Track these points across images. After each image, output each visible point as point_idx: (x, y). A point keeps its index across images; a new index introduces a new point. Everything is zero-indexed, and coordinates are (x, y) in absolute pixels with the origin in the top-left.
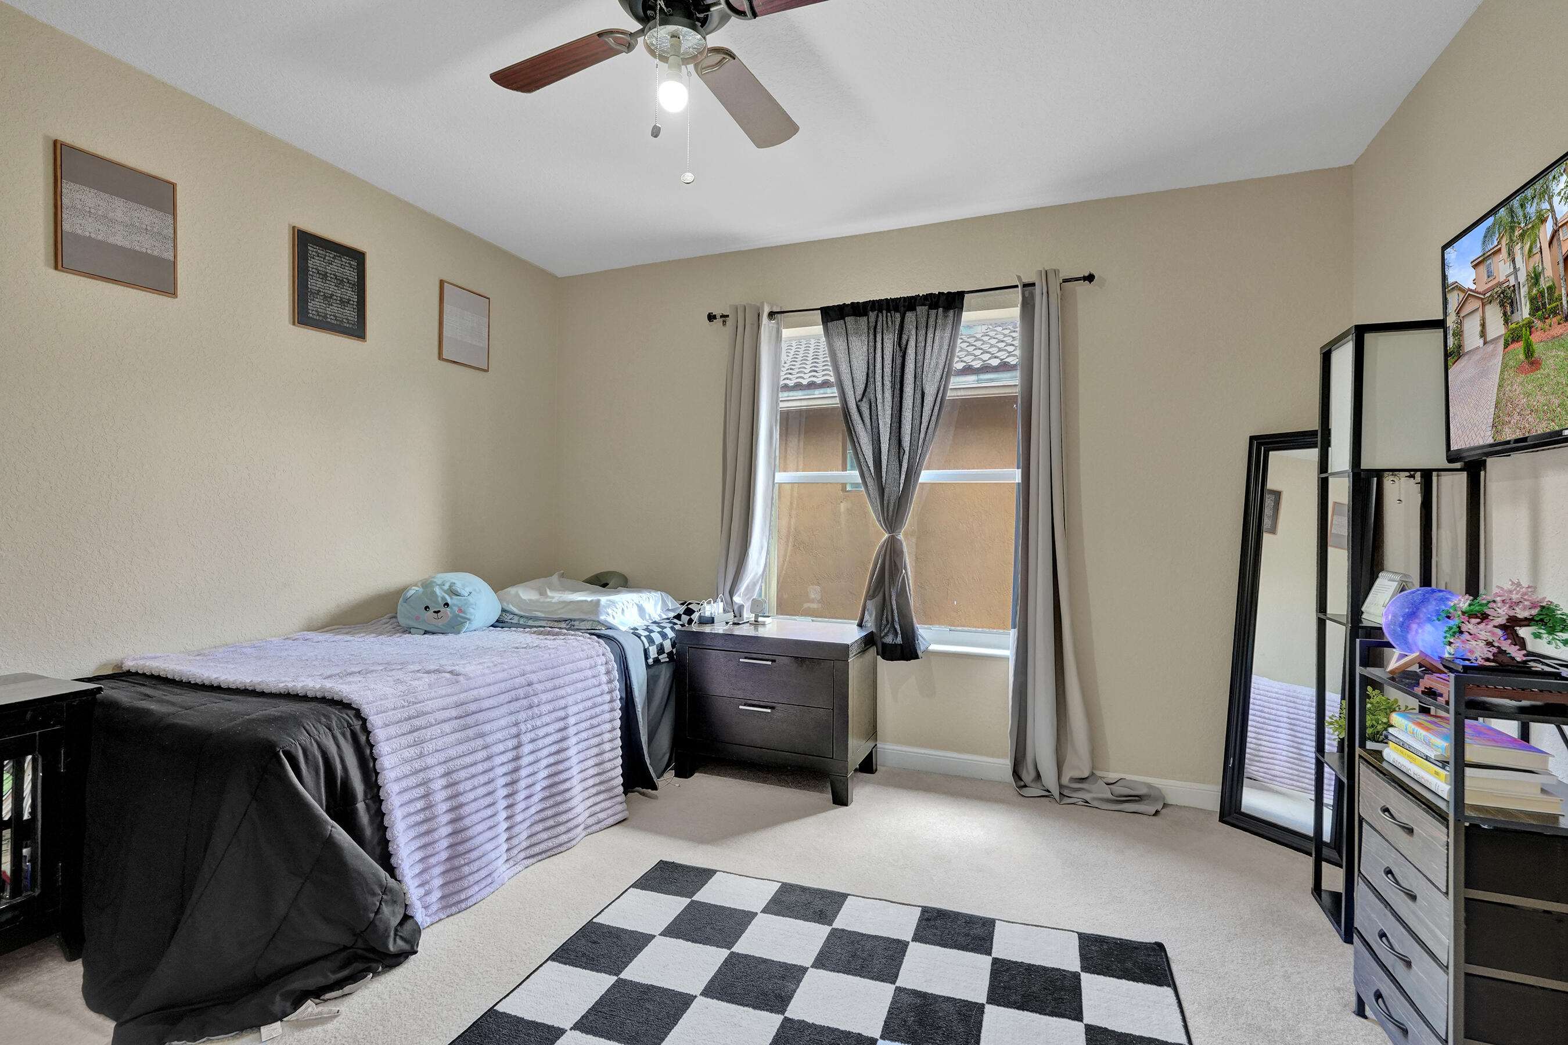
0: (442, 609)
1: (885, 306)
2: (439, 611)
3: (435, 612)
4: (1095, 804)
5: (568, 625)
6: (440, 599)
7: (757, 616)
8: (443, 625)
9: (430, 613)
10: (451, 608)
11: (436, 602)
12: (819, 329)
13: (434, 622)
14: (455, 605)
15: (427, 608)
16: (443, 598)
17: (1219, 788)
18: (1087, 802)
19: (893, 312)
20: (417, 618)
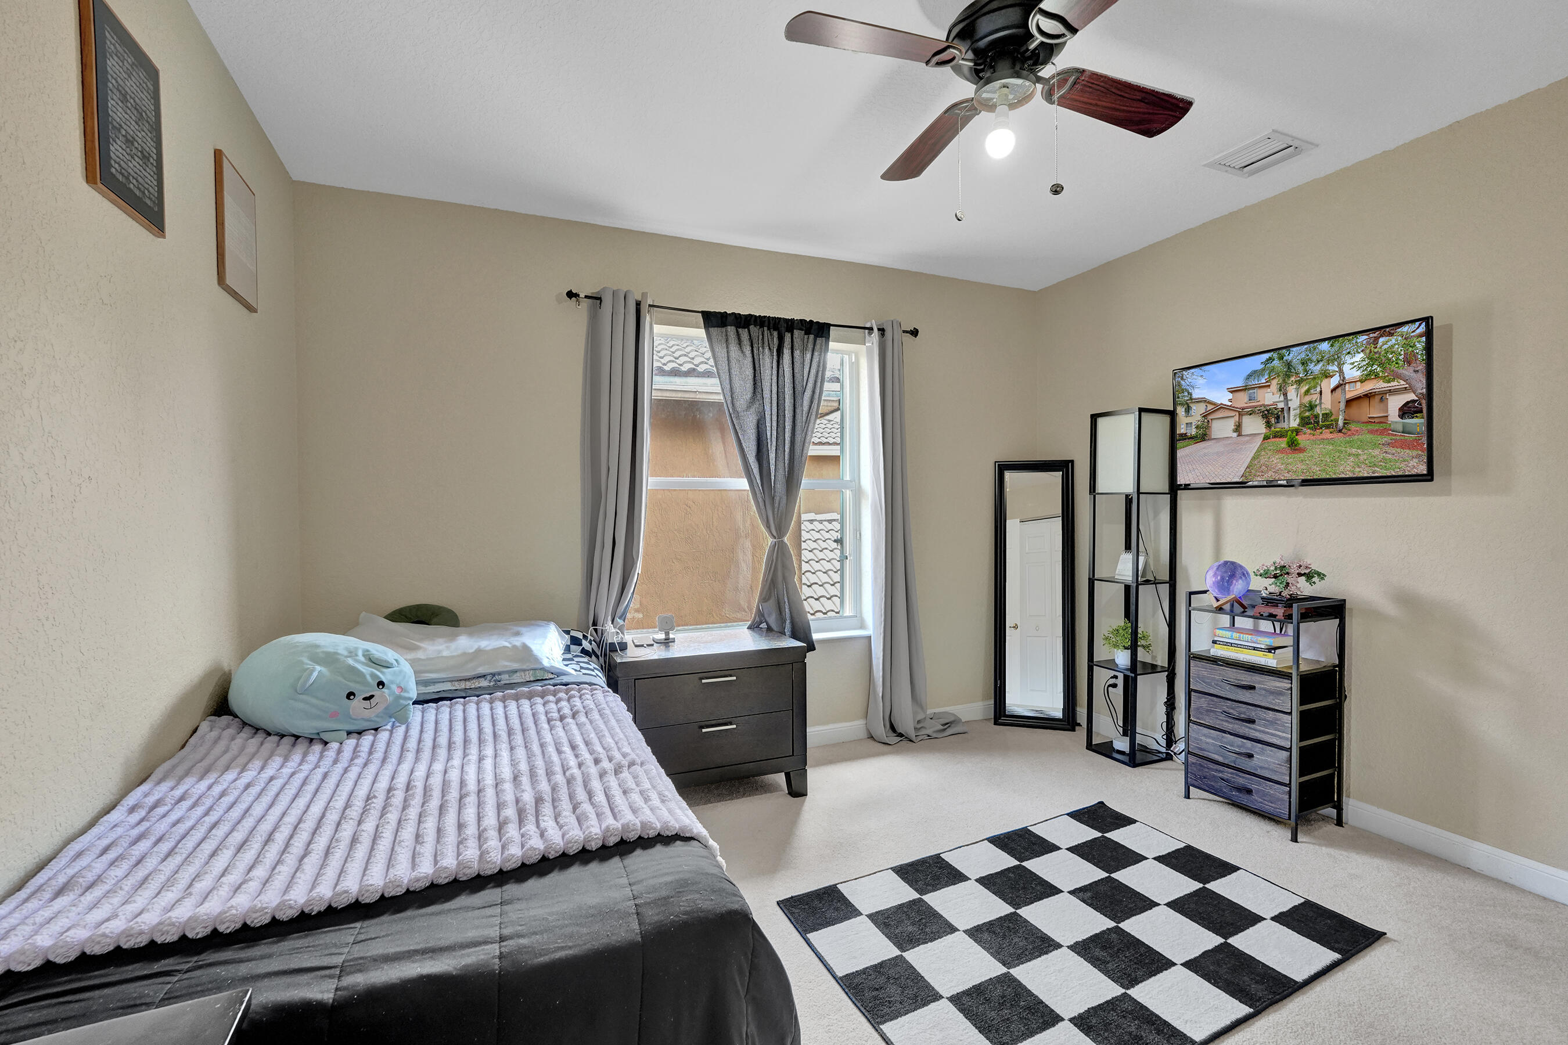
0: (377, 692)
1: (766, 323)
2: (372, 696)
3: (365, 699)
4: (935, 735)
5: (490, 681)
6: (369, 678)
7: (667, 634)
8: (377, 716)
9: (357, 703)
10: (389, 688)
11: (365, 683)
12: (701, 332)
13: (367, 714)
14: (392, 682)
15: (350, 695)
16: (373, 675)
17: (992, 702)
18: (929, 736)
19: (772, 330)
20: (334, 715)
